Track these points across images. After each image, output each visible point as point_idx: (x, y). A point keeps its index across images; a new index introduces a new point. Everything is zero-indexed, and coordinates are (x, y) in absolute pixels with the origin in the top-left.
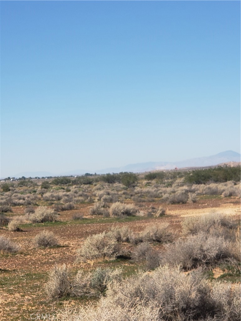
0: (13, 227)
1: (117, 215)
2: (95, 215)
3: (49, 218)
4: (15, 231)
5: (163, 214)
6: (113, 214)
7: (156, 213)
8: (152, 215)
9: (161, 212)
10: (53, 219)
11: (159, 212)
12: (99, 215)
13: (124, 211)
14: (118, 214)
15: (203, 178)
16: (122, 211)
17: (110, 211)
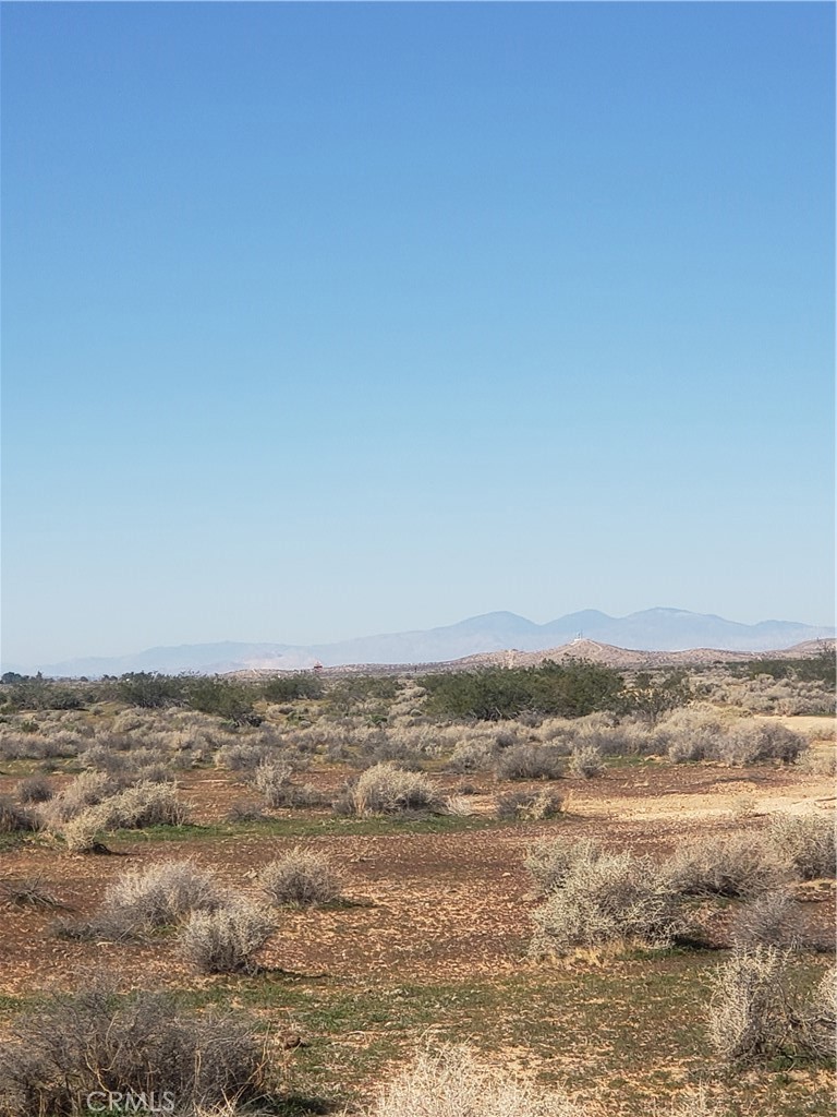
0: (82, 839)
1: (381, 808)
2: (285, 807)
3: (165, 812)
4: (86, 852)
5: (552, 812)
6: (368, 805)
7: (531, 806)
8: (517, 812)
9: (549, 802)
10: (175, 817)
11: (541, 804)
12: (298, 807)
13: (406, 795)
14: (385, 805)
15: (502, 700)
16: (400, 796)
17: (359, 794)
